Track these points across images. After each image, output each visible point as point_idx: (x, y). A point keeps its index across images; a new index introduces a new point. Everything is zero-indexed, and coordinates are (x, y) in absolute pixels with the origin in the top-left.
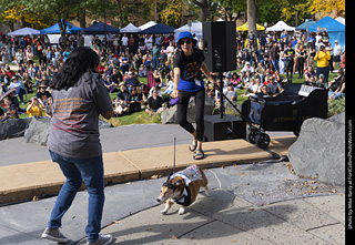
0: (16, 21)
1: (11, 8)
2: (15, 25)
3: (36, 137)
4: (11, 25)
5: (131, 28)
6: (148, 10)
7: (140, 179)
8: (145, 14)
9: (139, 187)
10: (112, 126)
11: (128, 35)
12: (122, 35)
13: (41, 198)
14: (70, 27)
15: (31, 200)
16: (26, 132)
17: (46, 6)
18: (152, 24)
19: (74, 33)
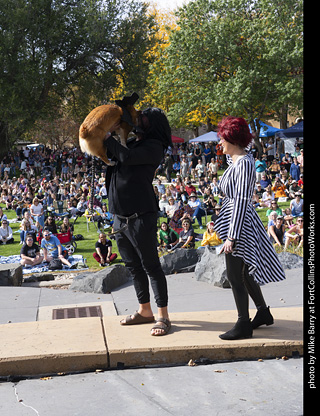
0: (201, 124)
1: (194, 108)
2: (200, 129)
3: (208, 275)
4: (196, 130)
14: (265, 128)
15: (185, 364)
16: (198, 266)
17: (235, 104)
19: (271, 136)
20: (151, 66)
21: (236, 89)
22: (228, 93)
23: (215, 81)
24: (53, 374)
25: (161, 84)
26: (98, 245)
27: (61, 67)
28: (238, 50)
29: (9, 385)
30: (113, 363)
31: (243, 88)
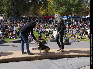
1: (56, 12)
5: (83, 17)
6: (88, 13)
7: (88, 57)
8: (87, 14)
9: (88, 59)
10: (79, 41)
11: (82, 19)
12: (81, 19)
13: (63, 58)
14: (69, 16)
15: (61, 58)
17: (64, 11)
18: (89, 16)
20: (49, 3)
21: (64, 9)
22: (63, 9)
23: (60, 7)
24: (36, 60)
25: (50, 7)
26: (39, 36)
27: (31, 1)
28: (65, 2)
29: (28, 61)
30: (48, 58)
31: (65, 9)
